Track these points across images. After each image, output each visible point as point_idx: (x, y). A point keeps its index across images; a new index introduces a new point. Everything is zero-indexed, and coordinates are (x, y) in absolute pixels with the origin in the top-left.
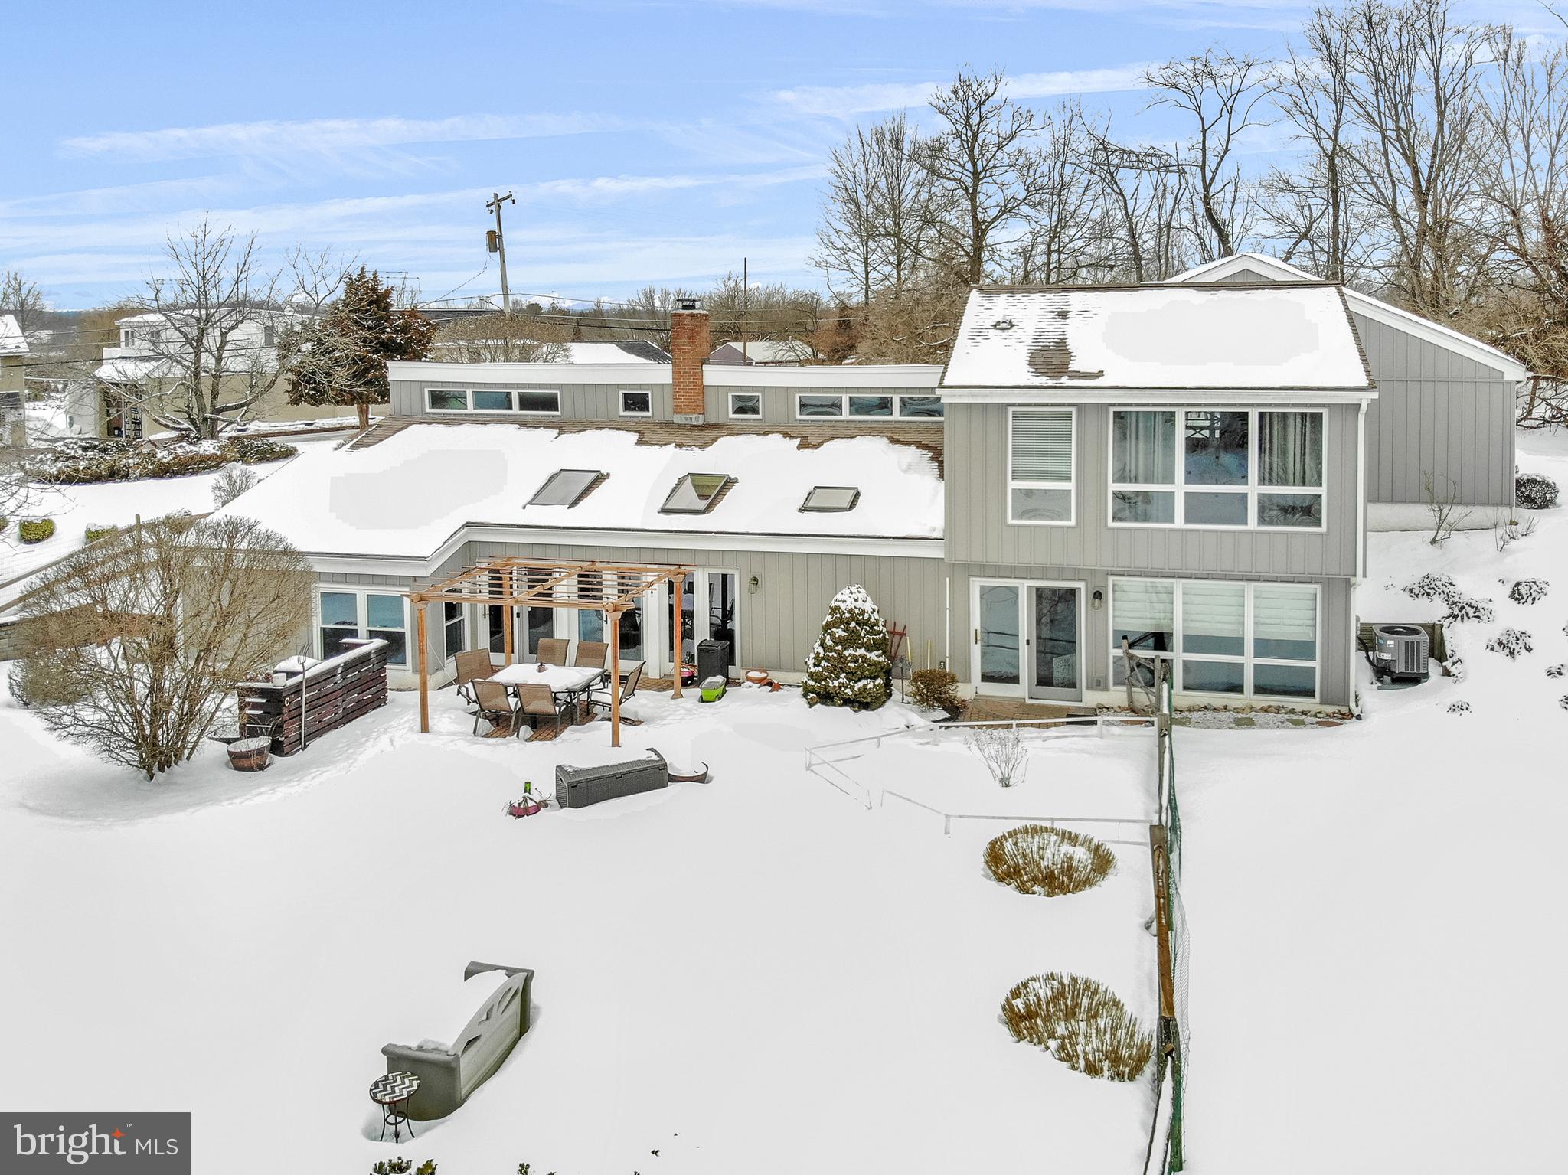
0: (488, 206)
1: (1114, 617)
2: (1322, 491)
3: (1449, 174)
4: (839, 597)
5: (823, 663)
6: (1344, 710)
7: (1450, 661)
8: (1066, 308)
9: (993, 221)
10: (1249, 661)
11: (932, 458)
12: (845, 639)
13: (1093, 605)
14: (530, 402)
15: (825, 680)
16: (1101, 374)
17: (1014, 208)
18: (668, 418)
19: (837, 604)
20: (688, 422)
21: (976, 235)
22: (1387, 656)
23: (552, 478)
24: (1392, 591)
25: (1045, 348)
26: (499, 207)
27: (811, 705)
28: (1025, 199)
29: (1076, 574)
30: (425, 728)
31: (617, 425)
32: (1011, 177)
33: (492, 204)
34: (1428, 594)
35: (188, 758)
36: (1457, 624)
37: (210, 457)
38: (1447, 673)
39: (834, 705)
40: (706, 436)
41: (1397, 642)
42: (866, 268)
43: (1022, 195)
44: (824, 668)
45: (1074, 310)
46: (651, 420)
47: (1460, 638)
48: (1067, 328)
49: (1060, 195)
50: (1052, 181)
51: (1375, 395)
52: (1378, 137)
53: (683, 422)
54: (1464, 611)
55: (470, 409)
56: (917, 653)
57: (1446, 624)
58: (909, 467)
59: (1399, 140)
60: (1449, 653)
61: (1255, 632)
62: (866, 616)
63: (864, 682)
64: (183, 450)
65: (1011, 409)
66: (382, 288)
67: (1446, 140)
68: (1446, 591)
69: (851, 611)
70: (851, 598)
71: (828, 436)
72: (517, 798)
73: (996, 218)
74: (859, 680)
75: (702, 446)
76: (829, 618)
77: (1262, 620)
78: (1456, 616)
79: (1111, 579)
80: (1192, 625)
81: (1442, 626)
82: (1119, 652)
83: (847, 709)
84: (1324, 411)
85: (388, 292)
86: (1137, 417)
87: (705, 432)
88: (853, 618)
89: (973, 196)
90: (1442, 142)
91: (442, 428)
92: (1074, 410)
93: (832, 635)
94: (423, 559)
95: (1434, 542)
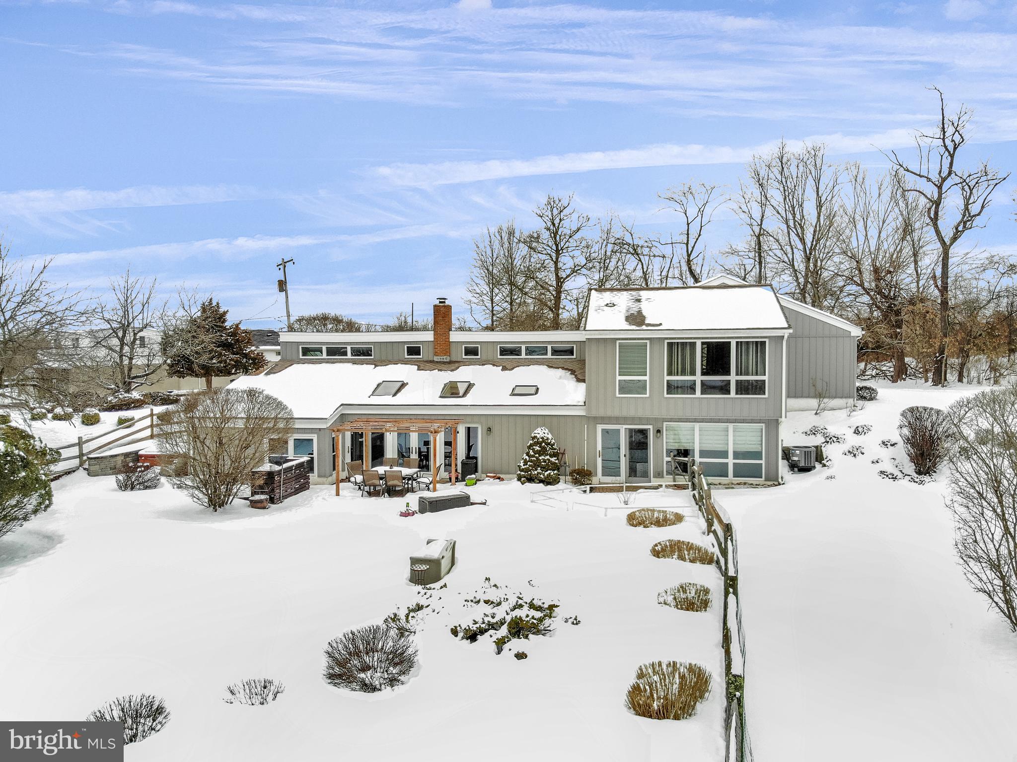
0: (278, 266)
1: (666, 442)
2: (765, 378)
3: (822, 245)
4: (536, 432)
5: (529, 463)
6: (776, 483)
7: (826, 460)
8: (639, 298)
9: (567, 278)
10: (731, 461)
11: (571, 374)
12: (540, 451)
13: (657, 436)
14: (357, 352)
15: (530, 471)
16: (661, 324)
17: (579, 270)
18: (431, 359)
19: (535, 435)
20: (442, 360)
21: (557, 285)
22: (796, 459)
23: (379, 385)
24: (797, 434)
25: (632, 314)
26: (285, 266)
27: (523, 484)
28: (585, 265)
29: (648, 421)
30: (338, 494)
31: (405, 362)
32: (577, 253)
33: (280, 265)
34: (814, 434)
35: (230, 503)
36: (829, 446)
37: (138, 400)
38: (824, 465)
39: (535, 483)
40: (453, 366)
41: (801, 451)
42: (492, 304)
43: (583, 262)
44: (530, 465)
45: (643, 298)
46: (422, 360)
47: (829, 451)
48: (641, 306)
49: (604, 263)
50: (600, 255)
51: (791, 331)
52: (784, 227)
53: (439, 360)
54: (831, 439)
55: (325, 356)
56: (572, 460)
57: (823, 445)
58: (560, 377)
59: (795, 227)
60: (825, 457)
61: (733, 448)
62: (549, 441)
63: (549, 472)
64: (123, 396)
65: (618, 342)
66: (221, 310)
67: (822, 225)
68: (823, 432)
69: (542, 438)
70: (541, 432)
71: (516, 365)
72: (404, 509)
73: (568, 276)
74: (547, 471)
75: (452, 370)
76: (531, 442)
77: (737, 442)
78: (828, 442)
79: (665, 423)
80: (704, 445)
81: (821, 446)
82: (669, 459)
83: (541, 484)
84: (767, 340)
85: (225, 313)
86: (678, 345)
87: (453, 365)
88: (543, 441)
89: (556, 263)
90: (820, 227)
91: (311, 365)
92: (648, 341)
93: (533, 450)
94: (326, 419)
95: (816, 414)
